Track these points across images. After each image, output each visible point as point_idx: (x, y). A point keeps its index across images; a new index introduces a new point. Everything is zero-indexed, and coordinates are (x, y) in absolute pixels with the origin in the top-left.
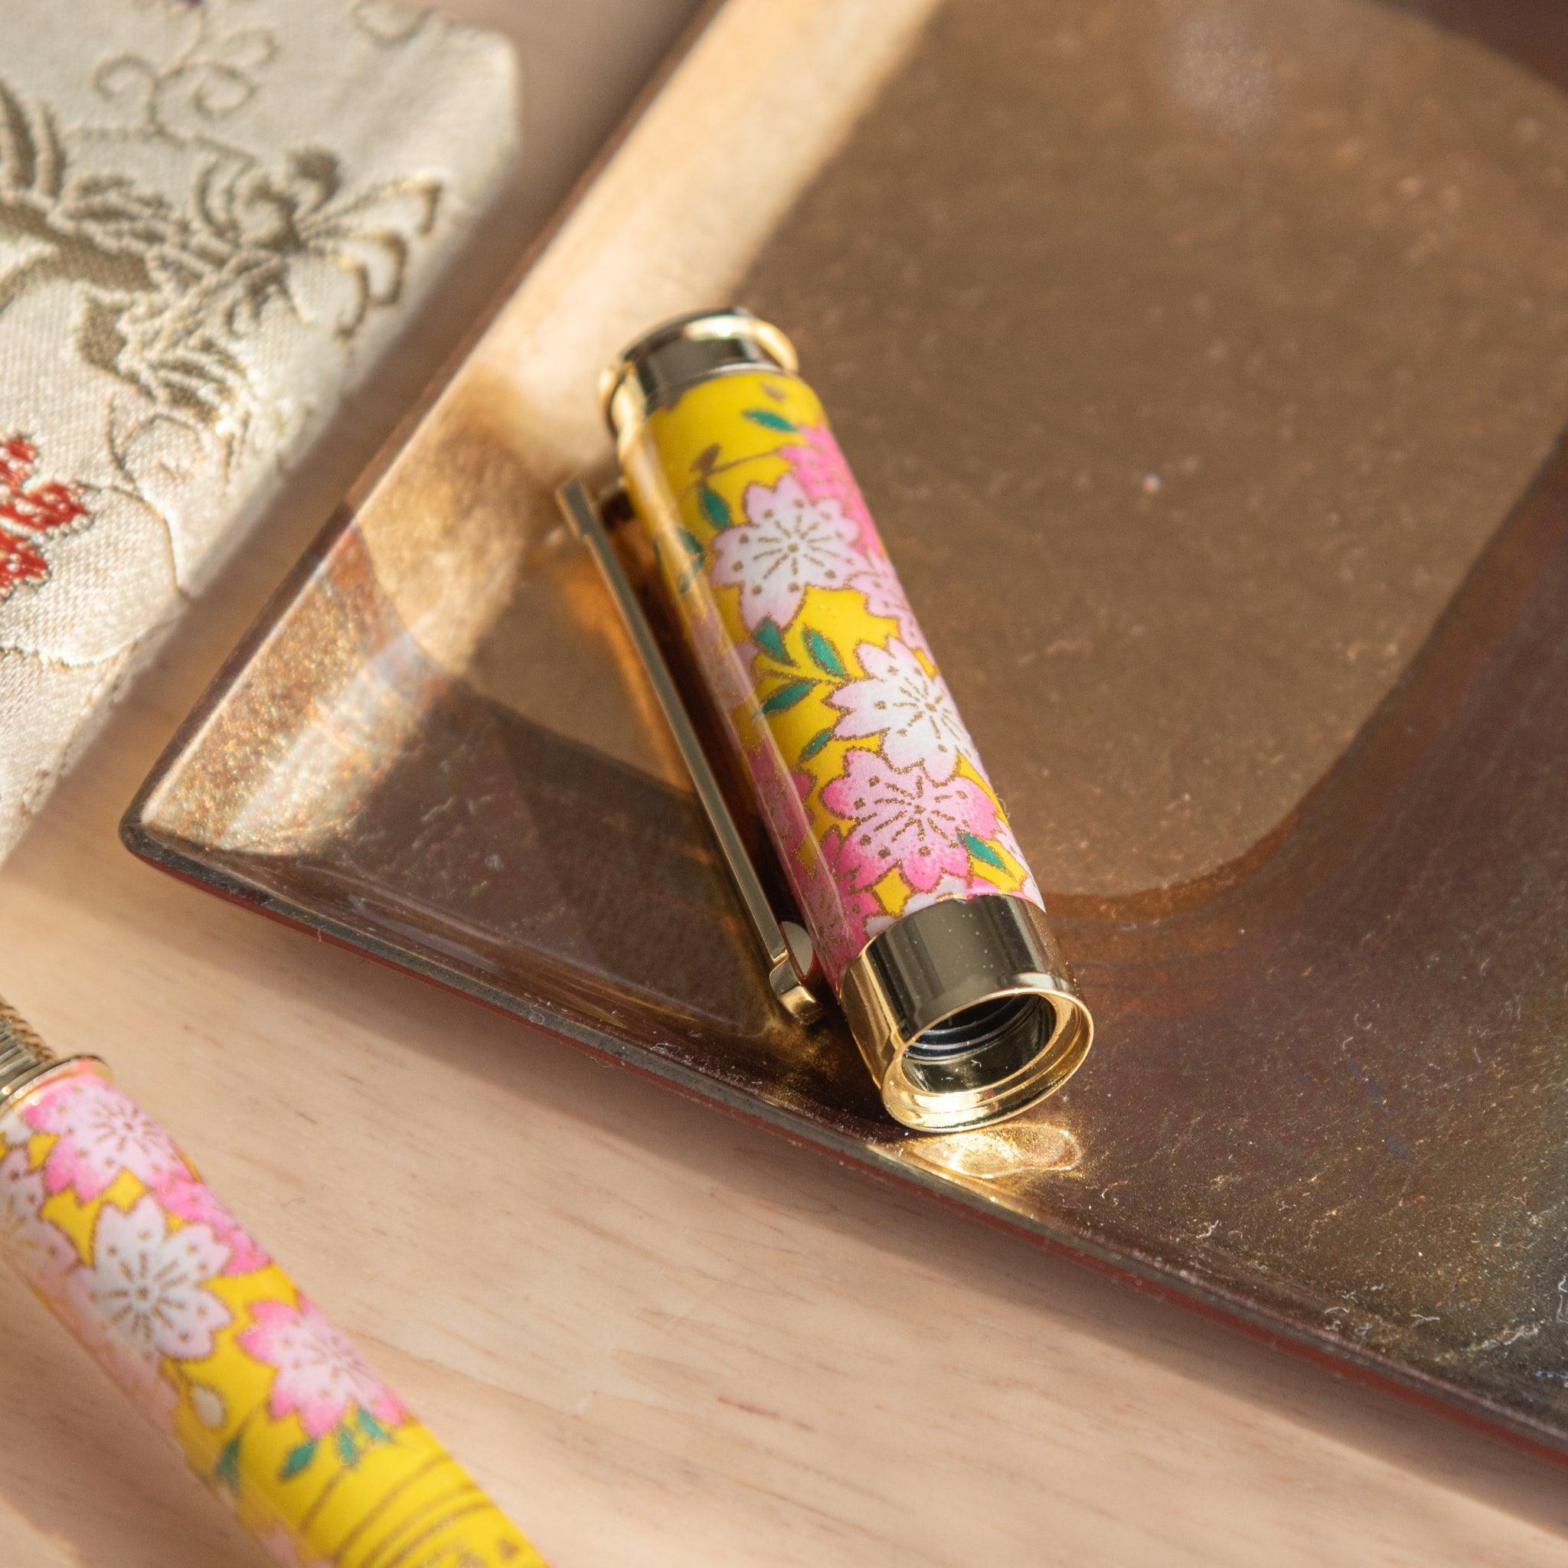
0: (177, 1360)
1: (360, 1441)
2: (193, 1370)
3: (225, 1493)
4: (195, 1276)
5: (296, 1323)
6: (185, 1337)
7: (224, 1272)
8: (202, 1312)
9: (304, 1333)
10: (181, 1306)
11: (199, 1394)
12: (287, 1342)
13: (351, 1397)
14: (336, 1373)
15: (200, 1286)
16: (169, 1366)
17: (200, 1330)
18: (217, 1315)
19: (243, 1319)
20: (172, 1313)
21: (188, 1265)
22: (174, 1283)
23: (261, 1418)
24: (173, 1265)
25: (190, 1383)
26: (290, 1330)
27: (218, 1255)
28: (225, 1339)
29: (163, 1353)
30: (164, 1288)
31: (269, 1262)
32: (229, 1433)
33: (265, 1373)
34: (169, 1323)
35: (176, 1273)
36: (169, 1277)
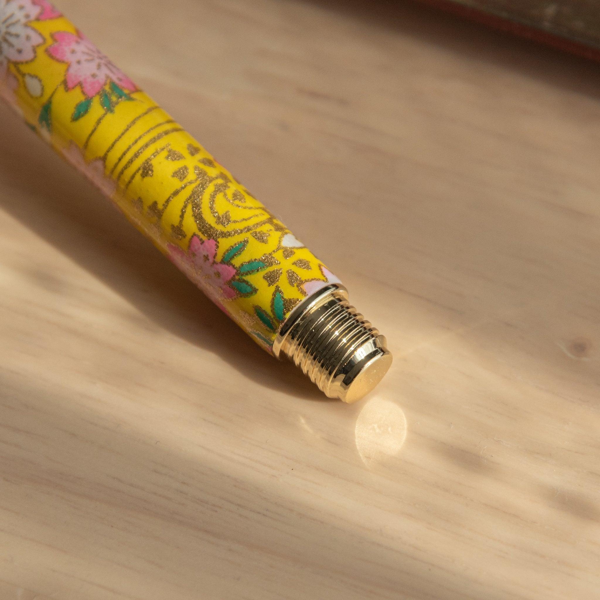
0: (16, 64)
1: (114, 99)
2: (24, 69)
3: (44, 132)
4: (23, 20)
5: (77, 42)
6: (20, 51)
7: (38, 19)
8: (28, 38)
9: (80, 48)
10: (17, 36)
11: (28, 79)
12: (73, 52)
13: (107, 77)
14: (99, 66)
15: (26, 25)
16: (12, 68)
17: (27, 48)
18: (36, 40)
19: (50, 42)
20: (12, 40)
21: (20, 16)
22: (13, 24)
23: (62, 89)
24: (12, 16)
25: (24, 75)
26: (74, 46)
27: (35, 11)
28: (40, 51)
29: (9, 61)
30: (7, 27)
31: (61, 16)
32: (45, 99)
33: (63, 67)
34: (11, 45)
35: (13, 20)
36: (10, 21)
